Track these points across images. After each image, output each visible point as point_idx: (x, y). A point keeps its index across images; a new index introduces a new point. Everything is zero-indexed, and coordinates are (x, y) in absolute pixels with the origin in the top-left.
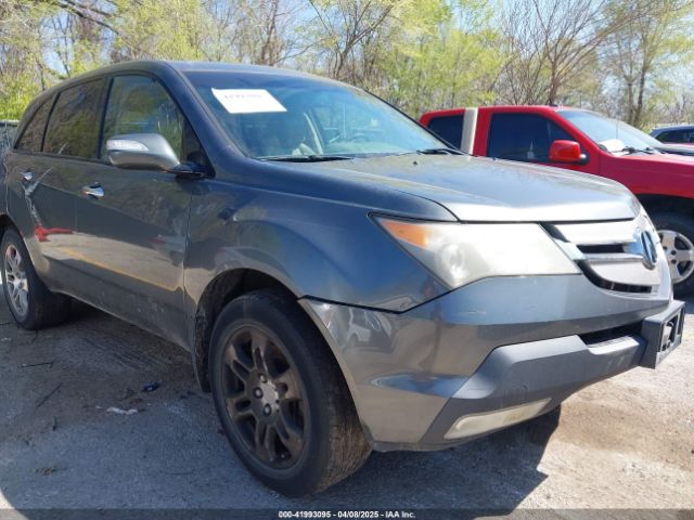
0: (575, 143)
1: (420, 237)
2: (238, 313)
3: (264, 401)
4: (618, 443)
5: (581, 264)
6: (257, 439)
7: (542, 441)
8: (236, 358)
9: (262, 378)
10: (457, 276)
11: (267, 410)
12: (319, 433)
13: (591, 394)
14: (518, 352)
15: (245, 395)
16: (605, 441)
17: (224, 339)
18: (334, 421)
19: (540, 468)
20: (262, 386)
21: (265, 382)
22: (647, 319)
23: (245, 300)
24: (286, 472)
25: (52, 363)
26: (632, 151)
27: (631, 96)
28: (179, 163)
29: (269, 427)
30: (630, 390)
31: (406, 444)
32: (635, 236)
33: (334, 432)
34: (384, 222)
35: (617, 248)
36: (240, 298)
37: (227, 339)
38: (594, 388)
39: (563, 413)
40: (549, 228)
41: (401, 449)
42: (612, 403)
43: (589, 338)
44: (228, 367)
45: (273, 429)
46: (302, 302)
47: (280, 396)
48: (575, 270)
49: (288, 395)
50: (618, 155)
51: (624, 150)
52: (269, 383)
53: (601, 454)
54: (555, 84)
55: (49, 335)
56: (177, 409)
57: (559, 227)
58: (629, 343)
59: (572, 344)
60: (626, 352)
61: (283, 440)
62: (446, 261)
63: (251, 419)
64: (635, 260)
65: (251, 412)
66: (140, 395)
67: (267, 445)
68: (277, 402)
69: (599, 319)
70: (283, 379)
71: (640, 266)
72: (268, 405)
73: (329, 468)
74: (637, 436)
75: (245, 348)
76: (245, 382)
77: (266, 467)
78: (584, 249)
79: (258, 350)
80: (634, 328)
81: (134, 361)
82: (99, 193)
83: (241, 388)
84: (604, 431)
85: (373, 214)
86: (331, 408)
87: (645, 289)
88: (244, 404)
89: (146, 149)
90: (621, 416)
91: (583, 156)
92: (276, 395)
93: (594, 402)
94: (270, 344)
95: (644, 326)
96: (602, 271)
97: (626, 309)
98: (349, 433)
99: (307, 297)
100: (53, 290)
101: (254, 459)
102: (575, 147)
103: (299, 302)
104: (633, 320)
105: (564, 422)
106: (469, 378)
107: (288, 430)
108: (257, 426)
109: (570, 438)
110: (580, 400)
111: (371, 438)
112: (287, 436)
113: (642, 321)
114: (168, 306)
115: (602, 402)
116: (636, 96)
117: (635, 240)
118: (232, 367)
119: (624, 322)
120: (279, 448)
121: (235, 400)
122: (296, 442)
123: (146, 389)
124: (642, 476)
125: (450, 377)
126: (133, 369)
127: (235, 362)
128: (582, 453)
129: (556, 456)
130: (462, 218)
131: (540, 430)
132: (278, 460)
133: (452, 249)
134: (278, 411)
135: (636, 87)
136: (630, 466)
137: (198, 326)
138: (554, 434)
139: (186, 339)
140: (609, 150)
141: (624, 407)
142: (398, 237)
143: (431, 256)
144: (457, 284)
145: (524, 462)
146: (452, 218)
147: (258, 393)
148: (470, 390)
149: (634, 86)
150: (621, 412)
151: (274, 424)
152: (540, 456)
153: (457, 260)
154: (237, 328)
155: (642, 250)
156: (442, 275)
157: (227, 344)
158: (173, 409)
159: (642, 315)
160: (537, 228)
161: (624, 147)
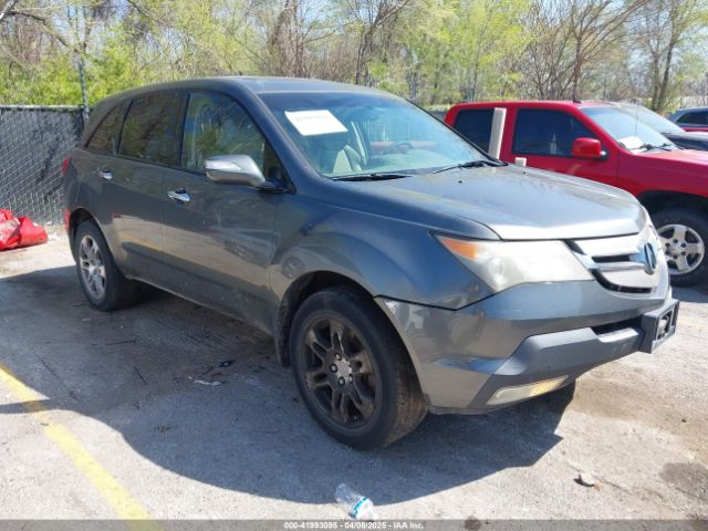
0: (596, 141)
1: (471, 252)
2: (319, 305)
3: (339, 374)
4: (623, 413)
5: (595, 273)
6: (333, 405)
7: (559, 410)
8: (316, 340)
9: (338, 357)
10: (499, 282)
11: (341, 382)
12: (388, 399)
13: (602, 373)
14: (544, 341)
15: (322, 370)
16: (612, 411)
17: (306, 324)
18: (401, 390)
19: (557, 432)
20: (337, 363)
21: (340, 360)
22: (646, 314)
23: (325, 295)
24: (359, 430)
25: (134, 341)
26: (649, 147)
27: (657, 71)
28: (264, 180)
29: (343, 395)
30: (635, 370)
31: (457, 409)
32: (639, 248)
33: (400, 399)
34: (441, 239)
35: (624, 258)
36: (320, 293)
37: (308, 325)
38: (605, 368)
39: (577, 389)
40: (571, 244)
41: (452, 412)
42: (620, 381)
43: (599, 330)
44: (308, 348)
45: (347, 396)
46: (377, 300)
47: (354, 371)
48: (590, 277)
49: (362, 370)
50: (636, 152)
51: (642, 147)
52: (344, 360)
53: (607, 422)
54: (580, 60)
55: (123, 316)
56: (253, 381)
57: (577, 242)
58: (630, 333)
59: (585, 334)
60: (628, 340)
61: (357, 405)
62: (491, 271)
63: (328, 389)
64: (639, 268)
65: (328, 383)
66: (218, 370)
67: (342, 408)
68: (351, 375)
69: (607, 315)
70: (357, 358)
71: (642, 273)
72: (342, 378)
73: (396, 426)
74: (639, 408)
75: (324, 332)
76: (322, 359)
77: (341, 427)
78: (597, 259)
79: (336, 335)
80: (635, 321)
81: (206, 341)
82: (185, 198)
83: (319, 363)
84: (611, 404)
85: (433, 233)
86: (398, 380)
87: (646, 290)
88: (321, 377)
89: (238, 169)
90: (626, 391)
91: (603, 153)
92: (350, 370)
93: (604, 380)
94: (346, 331)
95: (643, 321)
96: (611, 277)
97: (629, 307)
98: (411, 400)
99: (381, 296)
100: (129, 277)
101: (331, 422)
102: (596, 144)
103: (376, 300)
104: (634, 316)
105: (578, 395)
106: (507, 359)
107: (361, 397)
108: (333, 395)
109: (582, 409)
110: (592, 378)
111: (430, 404)
112: (361, 402)
113: (642, 316)
114: (253, 297)
115: (611, 380)
116: (662, 71)
117: (638, 251)
118: (312, 347)
119: (627, 317)
120: (352, 411)
121: (314, 374)
122: (368, 407)
123: (222, 365)
124: (640, 439)
125: (491, 359)
126: (207, 347)
127: (315, 344)
128: (592, 420)
129: (570, 422)
130: (503, 237)
131: (557, 401)
132: (351, 421)
133: (496, 262)
134: (351, 383)
135: (662, 63)
136: (631, 431)
137: (281, 314)
138: (570, 405)
139: (270, 325)
140: (628, 147)
141: (629, 384)
142: (454, 252)
143: (480, 267)
144: (499, 289)
145: (544, 427)
146: (495, 237)
147: (333, 368)
148: (507, 368)
149: (660, 62)
150: (626, 388)
151: (349, 393)
152: (557, 422)
153: (500, 269)
154: (318, 316)
155: (644, 259)
156: (487, 282)
157: (308, 330)
158: (250, 381)
159: (642, 311)
160: (561, 244)
161: (642, 144)
